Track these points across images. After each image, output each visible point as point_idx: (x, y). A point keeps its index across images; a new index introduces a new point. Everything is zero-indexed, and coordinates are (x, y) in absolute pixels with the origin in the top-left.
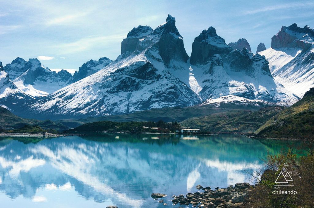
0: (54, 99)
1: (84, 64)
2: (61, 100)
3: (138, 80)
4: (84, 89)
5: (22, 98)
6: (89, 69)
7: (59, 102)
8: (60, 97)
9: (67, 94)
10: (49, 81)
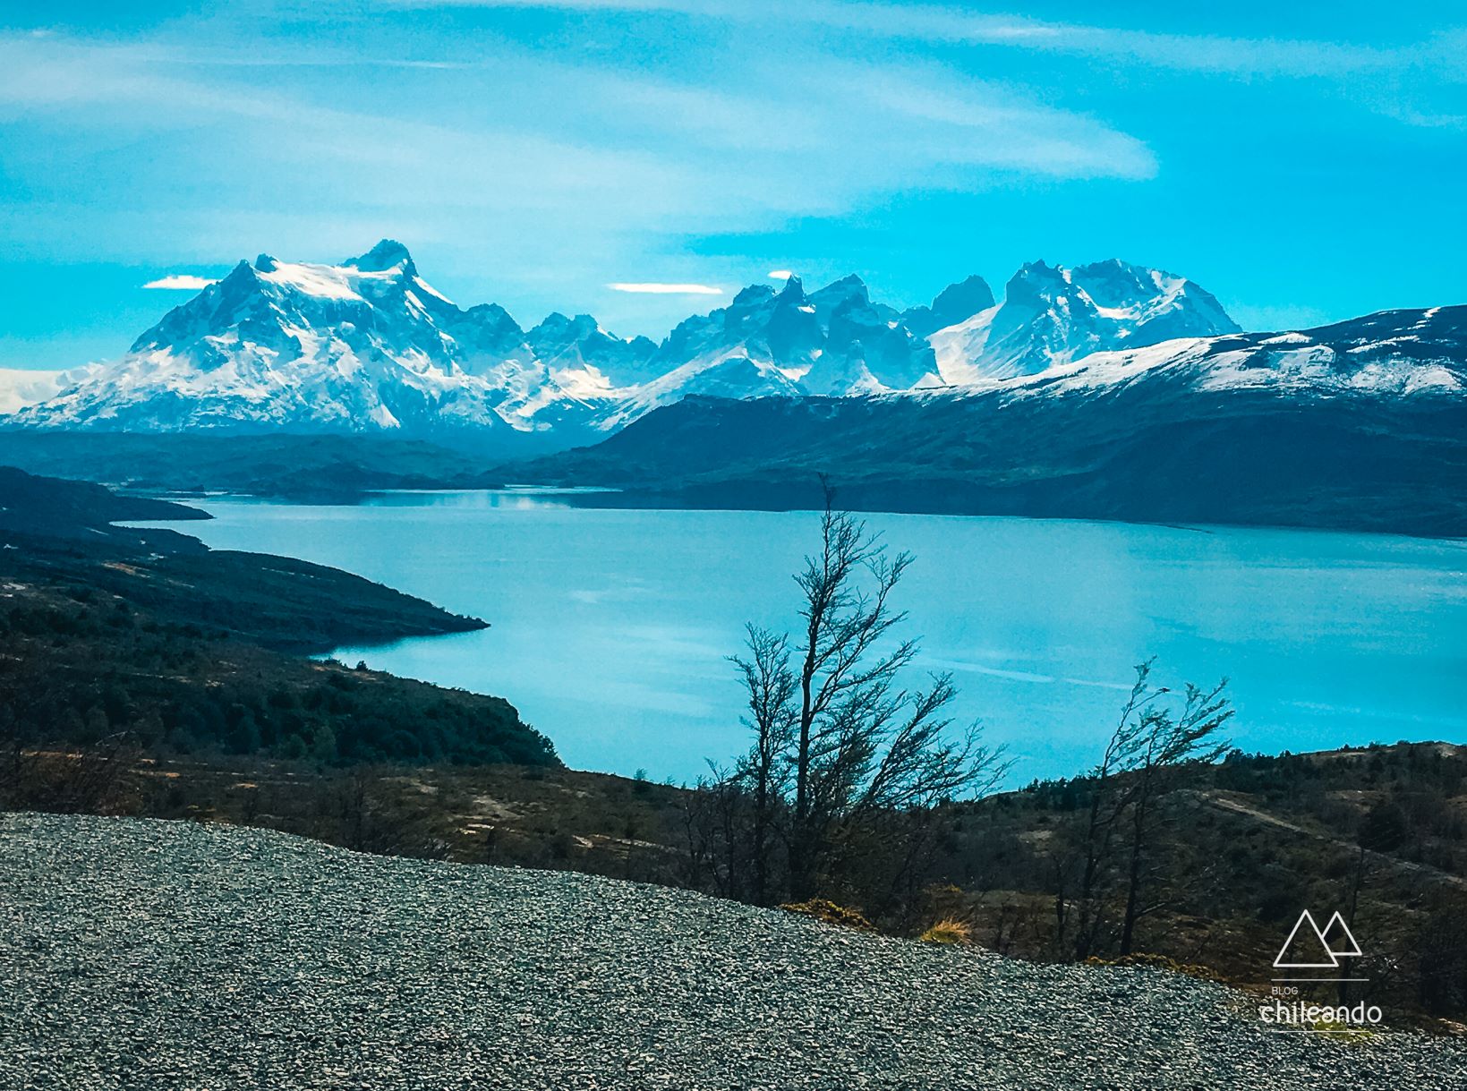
0: (617, 414)
1: (681, 324)
2: (626, 415)
3: (731, 386)
4: (658, 398)
5: (570, 407)
6: (689, 333)
7: (623, 419)
8: (625, 411)
9: (636, 407)
10: (613, 359)
